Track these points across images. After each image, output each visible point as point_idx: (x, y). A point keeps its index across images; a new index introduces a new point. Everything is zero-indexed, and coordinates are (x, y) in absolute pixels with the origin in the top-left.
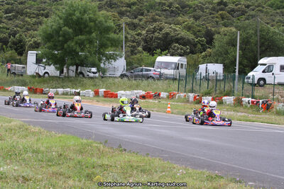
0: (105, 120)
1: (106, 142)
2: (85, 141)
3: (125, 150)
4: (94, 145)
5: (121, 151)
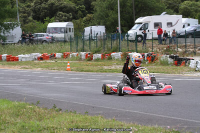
1: (38, 103)
3: (61, 110)
5: (57, 111)
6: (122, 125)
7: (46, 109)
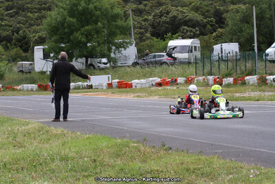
0: (193, 117)
3: (171, 149)
4: (133, 144)
5: (166, 150)
6: (241, 167)
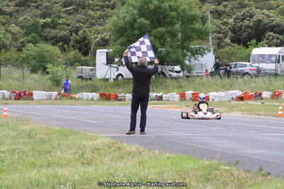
2: (207, 162)
5: (264, 176)
7: (249, 171)
